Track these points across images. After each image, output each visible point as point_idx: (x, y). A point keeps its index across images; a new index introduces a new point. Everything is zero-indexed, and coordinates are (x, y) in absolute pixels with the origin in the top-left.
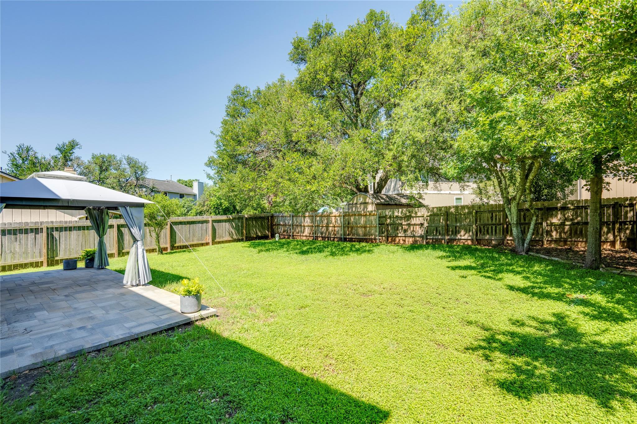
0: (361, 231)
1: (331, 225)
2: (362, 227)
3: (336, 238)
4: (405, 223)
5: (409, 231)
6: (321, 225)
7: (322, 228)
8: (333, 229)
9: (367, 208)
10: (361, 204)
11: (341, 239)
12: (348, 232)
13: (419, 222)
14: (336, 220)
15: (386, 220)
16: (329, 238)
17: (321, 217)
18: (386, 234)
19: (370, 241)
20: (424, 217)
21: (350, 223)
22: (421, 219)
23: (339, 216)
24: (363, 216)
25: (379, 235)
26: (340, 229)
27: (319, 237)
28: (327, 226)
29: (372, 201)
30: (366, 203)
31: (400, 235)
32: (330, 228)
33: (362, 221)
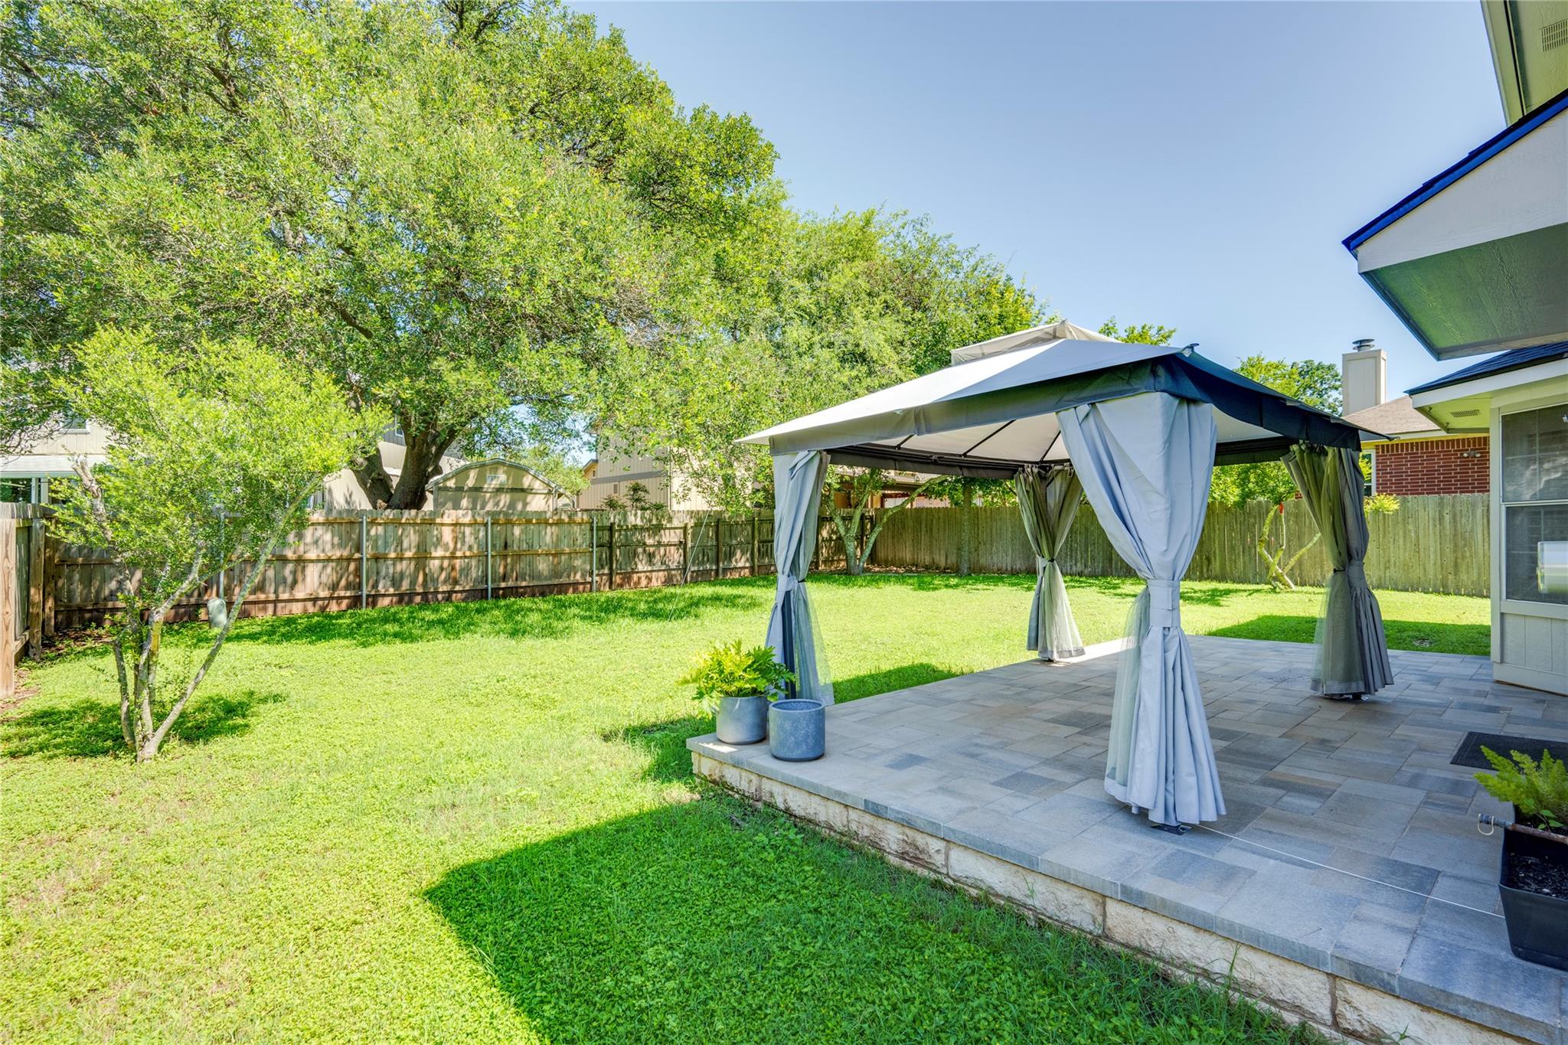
0: (543, 566)
1: (440, 552)
2: (547, 555)
3: (456, 592)
4: (649, 541)
5: (658, 557)
6: (393, 555)
7: (394, 564)
8: (446, 563)
9: (525, 504)
10: (499, 490)
11: (479, 594)
12: (501, 570)
13: (675, 540)
14: (460, 536)
15: (611, 536)
16: (430, 596)
17: (391, 528)
18: (611, 569)
19: (571, 590)
20: (685, 528)
21: (509, 543)
22: (678, 531)
23: (470, 525)
24: (551, 525)
25: (595, 572)
26: (474, 562)
27: (384, 595)
28: (422, 558)
29: (548, 485)
30: (523, 490)
31: (640, 567)
32: (432, 562)
33: (548, 539)
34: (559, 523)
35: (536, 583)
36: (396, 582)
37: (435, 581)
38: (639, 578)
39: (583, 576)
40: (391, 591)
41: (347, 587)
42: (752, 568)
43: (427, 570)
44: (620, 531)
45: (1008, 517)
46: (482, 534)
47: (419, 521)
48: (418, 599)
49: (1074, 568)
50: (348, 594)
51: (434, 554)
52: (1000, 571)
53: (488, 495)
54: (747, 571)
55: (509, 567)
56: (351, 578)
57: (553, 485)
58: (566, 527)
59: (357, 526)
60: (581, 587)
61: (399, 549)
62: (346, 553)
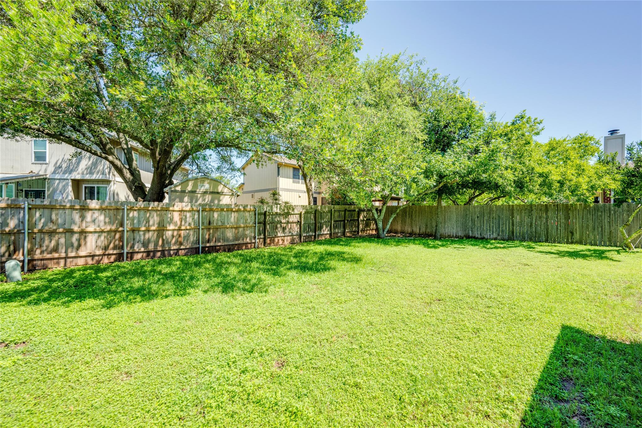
0: (230, 234)
1: (172, 227)
2: (232, 228)
3: (181, 249)
4: (284, 221)
5: (287, 229)
6: (143, 228)
7: (144, 235)
8: (175, 233)
9: (219, 201)
10: (205, 193)
11: (195, 251)
12: (207, 237)
13: (296, 220)
14: (184, 217)
15: (265, 218)
16: (166, 252)
17: (142, 213)
18: (265, 235)
19: (244, 247)
20: (300, 214)
21: (211, 221)
22: (297, 216)
23: (190, 211)
24: (234, 212)
25: (257, 237)
26: (191, 233)
27: (138, 252)
28: (161, 230)
29: (232, 190)
30: (218, 193)
31: (279, 235)
32: (167, 232)
33: (232, 220)
34: (238, 211)
35: (226, 243)
36: (145, 244)
37: (169, 243)
38: (278, 240)
39: (250, 239)
40: (142, 249)
41: (115, 248)
42: (331, 234)
43: (164, 237)
44: (269, 215)
46: (196, 216)
47: (159, 209)
48: (159, 254)
50: (115, 252)
51: (168, 228)
53: (199, 195)
54: (328, 235)
55: (211, 235)
56: (117, 242)
57: (234, 191)
58: (242, 213)
59: (121, 211)
60: (249, 245)
61: (147, 225)
62: (113, 228)
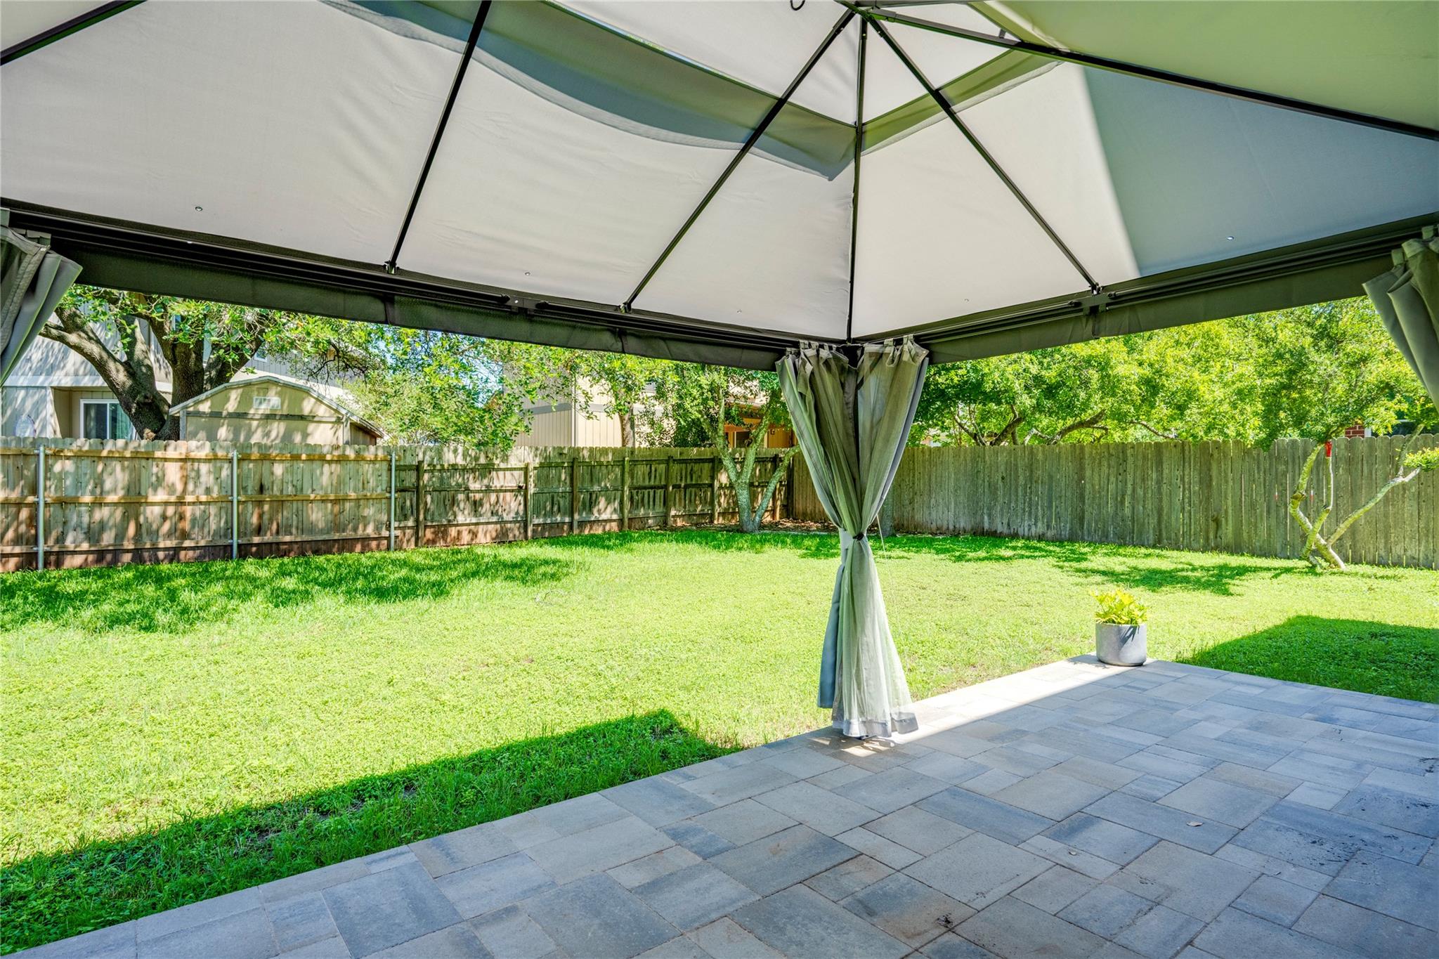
0: (317, 516)
1: (161, 496)
2: (323, 501)
3: (185, 549)
4: (474, 485)
5: (486, 506)
6: (87, 499)
7: (91, 512)
8: (170, 511)
9: (305, 435)
10: (270, 417)
11: (218, 551)
12: (255, 520)
13: (513, 485)
14: (193, 474)
15: (419, 478)
16: (146, 555)
17: (86, 463)
18: (417, 520)
19: (359, 547)
20: (526, 469)
21: (266, 484)
22: (516, 473)
23: (207, 460)
24: (330, 462)
25: (394, 524)
26: (213, 510)
27: (74, 553)
28: (133, 503)
29: (336, 411)
30: (302, 418)
31: (460, 519)
32: (149, 509)
33: (325, 480)
34: (342, 460)
35: (305, 538)
36: (93, 534)
37: (153, 534)
38: (459, 533)
39: (377, 529)
40: (85, 546)
41: (17, 541)
42: (621, 521)
43: (142, 519)
44: (432, 471)
45: (951, 460)
46: (225, 473)
47: (128, 454)
48: (127, 558)
49: (1033, 529)
50: (17, 550)
51: (151, 499)
52: (939, 531)
53: (255, 423)
54: (614, 525)
55: (266, 517)
56: (23, 528)
57: (344, 412)
58: (351, 465)
59: (32, 459)
60: (374, 544)
61: (98, 491)
62: (14, 495)
